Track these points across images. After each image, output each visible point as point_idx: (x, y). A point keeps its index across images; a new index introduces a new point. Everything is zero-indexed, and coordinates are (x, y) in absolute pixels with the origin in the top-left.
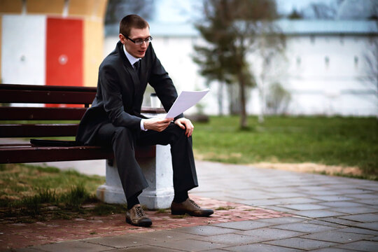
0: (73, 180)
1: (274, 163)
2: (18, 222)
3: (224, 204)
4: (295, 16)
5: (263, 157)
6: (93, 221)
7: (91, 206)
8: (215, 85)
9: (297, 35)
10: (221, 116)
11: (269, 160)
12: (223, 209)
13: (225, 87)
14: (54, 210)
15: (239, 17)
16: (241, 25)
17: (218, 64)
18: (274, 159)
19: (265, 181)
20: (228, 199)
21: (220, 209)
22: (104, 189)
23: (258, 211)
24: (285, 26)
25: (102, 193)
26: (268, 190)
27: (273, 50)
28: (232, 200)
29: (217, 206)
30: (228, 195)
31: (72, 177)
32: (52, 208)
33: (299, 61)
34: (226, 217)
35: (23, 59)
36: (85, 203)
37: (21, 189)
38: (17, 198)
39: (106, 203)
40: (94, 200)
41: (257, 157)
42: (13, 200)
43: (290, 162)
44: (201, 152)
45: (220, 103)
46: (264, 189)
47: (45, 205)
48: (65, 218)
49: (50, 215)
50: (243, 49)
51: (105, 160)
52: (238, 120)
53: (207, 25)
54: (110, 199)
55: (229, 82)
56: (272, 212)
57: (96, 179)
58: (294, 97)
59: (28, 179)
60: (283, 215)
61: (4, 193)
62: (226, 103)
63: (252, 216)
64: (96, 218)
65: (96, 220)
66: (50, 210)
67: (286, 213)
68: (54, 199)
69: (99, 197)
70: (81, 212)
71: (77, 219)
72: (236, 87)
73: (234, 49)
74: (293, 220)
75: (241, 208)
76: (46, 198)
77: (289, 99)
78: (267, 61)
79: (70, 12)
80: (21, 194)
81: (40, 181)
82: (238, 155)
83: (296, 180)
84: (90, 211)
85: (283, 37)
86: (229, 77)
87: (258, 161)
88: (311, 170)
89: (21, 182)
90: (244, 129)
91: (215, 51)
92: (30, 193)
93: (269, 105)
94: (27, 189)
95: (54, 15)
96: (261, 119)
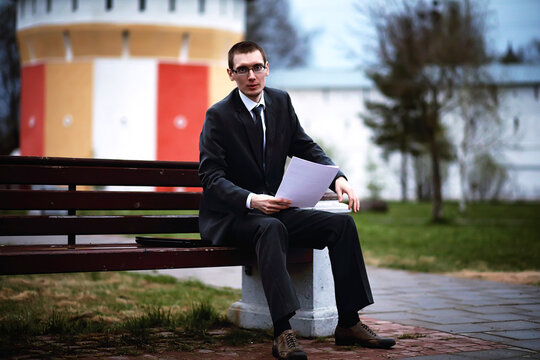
0: (195, 294)
1: (483, 271)
2: (119, 355)
3: (410, 330)
4: (511, 58)
5: (466, 263)
6: (223, 354)
7: (221, 332)
8: (396, 158)
9: (515, 87)
10: (404, 201)
11: (475, 267)
12: (410, 338)
13: (410, 160)
14: (169, 337)
15: (430, 62)
16: (433, 73)
17: (400, 128)
18: (483, 265)
19: (468, 297)
20: (416, 323)
21: (404, 337)
22: (239, 308)
23: (459, 341)
24: (496, 72)
25: (237, 313)
26: (474, 310)
27: (480, 108)
28: (421, 325)
29: (401, 333)
30: (417, 317)
31: (194, 289)
32: (165, 334)
33: (516, 123)
34: (414, 349)
35: (124, 122)
36: (211, 329)
37: (122, 307)
38: (116, 319)
39: (242, 328)
40: (225, 323)
41: (458, 262)
42: (111, 323)
43: (505, 270)
44: (376, 254)
45: (404, 184)
46: (467, 309)
47: (155, 329)
48: (185, 349)
49: (162, 344)
50: (436, 106)
51: (240, 268)
52: (430, 208)
53: (385, 72)
54: (248, 322)
55: (416, 154)
56: (480, 342)
57: (227, 293)
58: (511, 174)
59: (132, 293)
60: (493, 345)
61: (98, 313)
62: (412, 184)
63: (451, 348)
64: (228, 349)
65: (229, 352)
66: (162, 337)
67: (499, 343)
68: (168, 321)
69: (233, 320)
70: (208, 341)
71: (202, 351)
72: (427, 160)
73: (424, 106)
74: (509, 354)
75: (435, 336)
76: (157, 321)
77: (503, 177)
78: (471, 124)
79: (191, 55)
80: (122, 314)
81: (149, 296)
82: (431, 259)
83: (514, 296)
84: (220, 339)
85: (494, 89)
86: (417, 146)
87: (459, 268)
88: (535, 281)
89: (121, 297)
90: (438, 221)
91: (396, 110)
92: (135, 314)
93: (474, 186)
94: (130, 307)
95: (169, 59)
96: (463, 207)
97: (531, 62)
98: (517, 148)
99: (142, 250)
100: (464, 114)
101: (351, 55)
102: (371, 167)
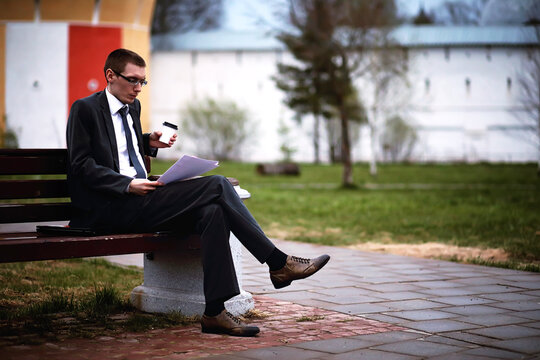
0: (100, 274)
1: (386, 243)
2: (19, 344)
3: (309, 312)
4: (423, 20)
5: (371, 234)
6: (124, 341)
7: (122, 317)
8: (309, 120)
9: (425, 48)
10: (317, 163)
11: (379, 239)
12: (308, 320)
13: (322, 121)
14: (71, 324)
18: (387, 236)
19: (371, 274)
20: (316, 303)
21: (304, 320)
22: (141, 292)
23: (355, 323)
24: (404, 35)
25: (139, 297)
26: (373, 288)
27: (390, 74)
28: (321, 305)
29: (299, 315)
30: (317, 296)
31: (99, 268)
32: (67, 320)
33: (428, 83)
34: (311, 333)
35: (36, 84)
36: (114, 312)
37: (27, 289)
38: (20, 303)
39: (144, 312)
40: (128, 307)
41: (363, 234)
42: (15, 307)
43: (409, 242)
44: (283, 225)
45: (316, 146)
46: (367, 287)
47: (58, 315)
48: (85, 337)
49: (65, 332)
51: (142, 255)
52: (340, 169)
54: (150, 306)
56: (377, 324)
57: (132, 272)
58: (421, 134)
59: (37, 273)
60: (390, 328)
61: (3, 296)
62: (324, 146)
63: (347, 330)
64: (129, 335)
65: (130, 339)
66: (65, 324)
67: (395, 325)
68: (71, 306)
69: (135, 304)
70: (108, 326)
71: (103, 338)
72: (337, 122)
74: (404, 337)
75: (333, 318)
76: (60, 305)
77: (414, 138)
79: (102, 18)
80: (26, 297)
81: (54, 276)
82: (336, 231)
83: (414, 271)
84: (122, 324)
85: (405, 50)
86: (328, 108)
87: (363, 241)
88: (437, 254)
89: (27, 278)
90: (348, 187)
91: (308, 71)
92: (41, 297)
93: (386, 147)
94: (35, 289)
96: (373, 169)
97: (442, 23)
98: (426, 110)
99: (42, 241)
100: (373, 79)
101: (261, 21)
102: (284, 131)
